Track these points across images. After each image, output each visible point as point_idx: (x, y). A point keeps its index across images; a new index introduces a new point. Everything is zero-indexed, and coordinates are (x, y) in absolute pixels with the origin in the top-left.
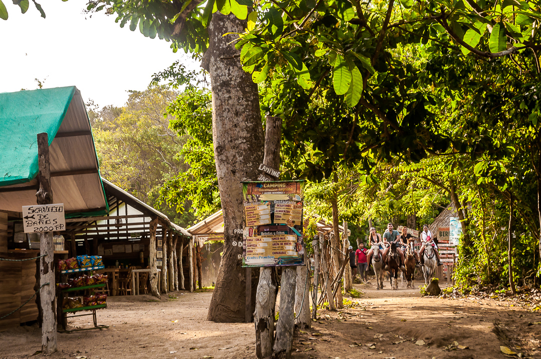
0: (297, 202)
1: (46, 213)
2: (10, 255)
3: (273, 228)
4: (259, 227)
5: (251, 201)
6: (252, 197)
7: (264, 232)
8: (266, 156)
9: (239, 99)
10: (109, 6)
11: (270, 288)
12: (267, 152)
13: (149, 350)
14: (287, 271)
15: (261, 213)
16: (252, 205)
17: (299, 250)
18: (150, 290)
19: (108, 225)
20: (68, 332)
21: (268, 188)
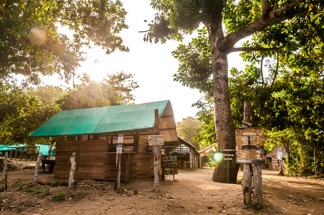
0: (260, 136)
1: (157, 138)
2: (147, 154)
3: (249, 147)
4: (243, 146)
5: (239, 135)
6: (240, 134)
7: (245, 149)
8: (245, 117)
9: (224, 105)
10: (180, 80)
11: (250, 173)
12: (245, 116)
13: (194, 194)
14: (257, 166)
15: (244, 140)
16: (240, 137)
17: (263, 157)
18: (189, 167)
19: (178, 149)
20: (165, 182)
21: (247, 130)
